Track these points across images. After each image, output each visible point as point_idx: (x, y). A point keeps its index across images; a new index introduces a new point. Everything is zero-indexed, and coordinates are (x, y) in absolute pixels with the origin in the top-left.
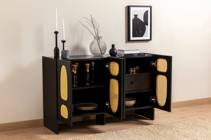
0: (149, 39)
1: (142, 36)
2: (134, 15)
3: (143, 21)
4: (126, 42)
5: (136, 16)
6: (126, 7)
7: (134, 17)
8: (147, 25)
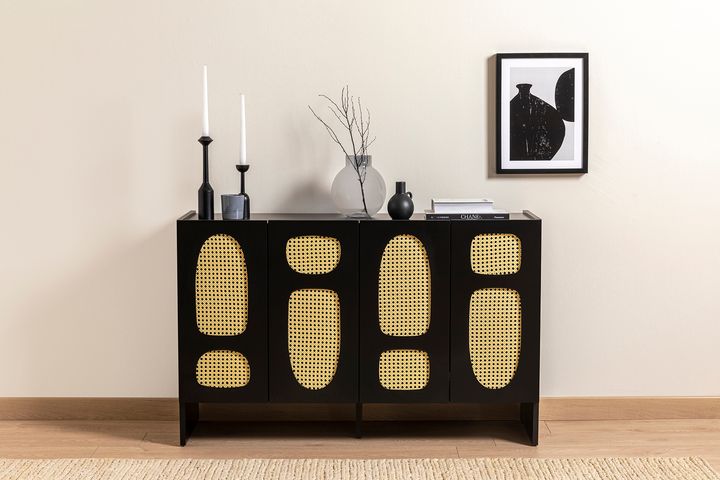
0: (580, 166)
1: (548, 157)
2: (518, 86)
3: (553, 104)
4: (490, 176)
5: (524, 89)
6: (489, 60)
7: (517, 91)
8: (571, 119)
